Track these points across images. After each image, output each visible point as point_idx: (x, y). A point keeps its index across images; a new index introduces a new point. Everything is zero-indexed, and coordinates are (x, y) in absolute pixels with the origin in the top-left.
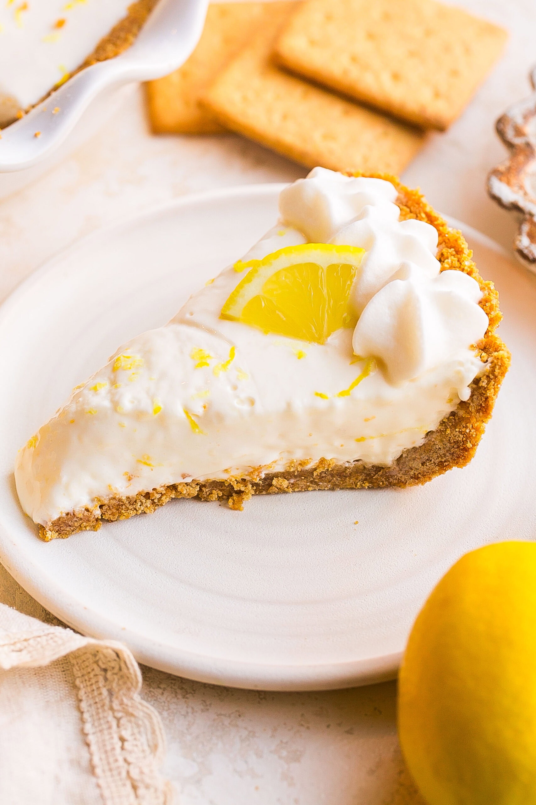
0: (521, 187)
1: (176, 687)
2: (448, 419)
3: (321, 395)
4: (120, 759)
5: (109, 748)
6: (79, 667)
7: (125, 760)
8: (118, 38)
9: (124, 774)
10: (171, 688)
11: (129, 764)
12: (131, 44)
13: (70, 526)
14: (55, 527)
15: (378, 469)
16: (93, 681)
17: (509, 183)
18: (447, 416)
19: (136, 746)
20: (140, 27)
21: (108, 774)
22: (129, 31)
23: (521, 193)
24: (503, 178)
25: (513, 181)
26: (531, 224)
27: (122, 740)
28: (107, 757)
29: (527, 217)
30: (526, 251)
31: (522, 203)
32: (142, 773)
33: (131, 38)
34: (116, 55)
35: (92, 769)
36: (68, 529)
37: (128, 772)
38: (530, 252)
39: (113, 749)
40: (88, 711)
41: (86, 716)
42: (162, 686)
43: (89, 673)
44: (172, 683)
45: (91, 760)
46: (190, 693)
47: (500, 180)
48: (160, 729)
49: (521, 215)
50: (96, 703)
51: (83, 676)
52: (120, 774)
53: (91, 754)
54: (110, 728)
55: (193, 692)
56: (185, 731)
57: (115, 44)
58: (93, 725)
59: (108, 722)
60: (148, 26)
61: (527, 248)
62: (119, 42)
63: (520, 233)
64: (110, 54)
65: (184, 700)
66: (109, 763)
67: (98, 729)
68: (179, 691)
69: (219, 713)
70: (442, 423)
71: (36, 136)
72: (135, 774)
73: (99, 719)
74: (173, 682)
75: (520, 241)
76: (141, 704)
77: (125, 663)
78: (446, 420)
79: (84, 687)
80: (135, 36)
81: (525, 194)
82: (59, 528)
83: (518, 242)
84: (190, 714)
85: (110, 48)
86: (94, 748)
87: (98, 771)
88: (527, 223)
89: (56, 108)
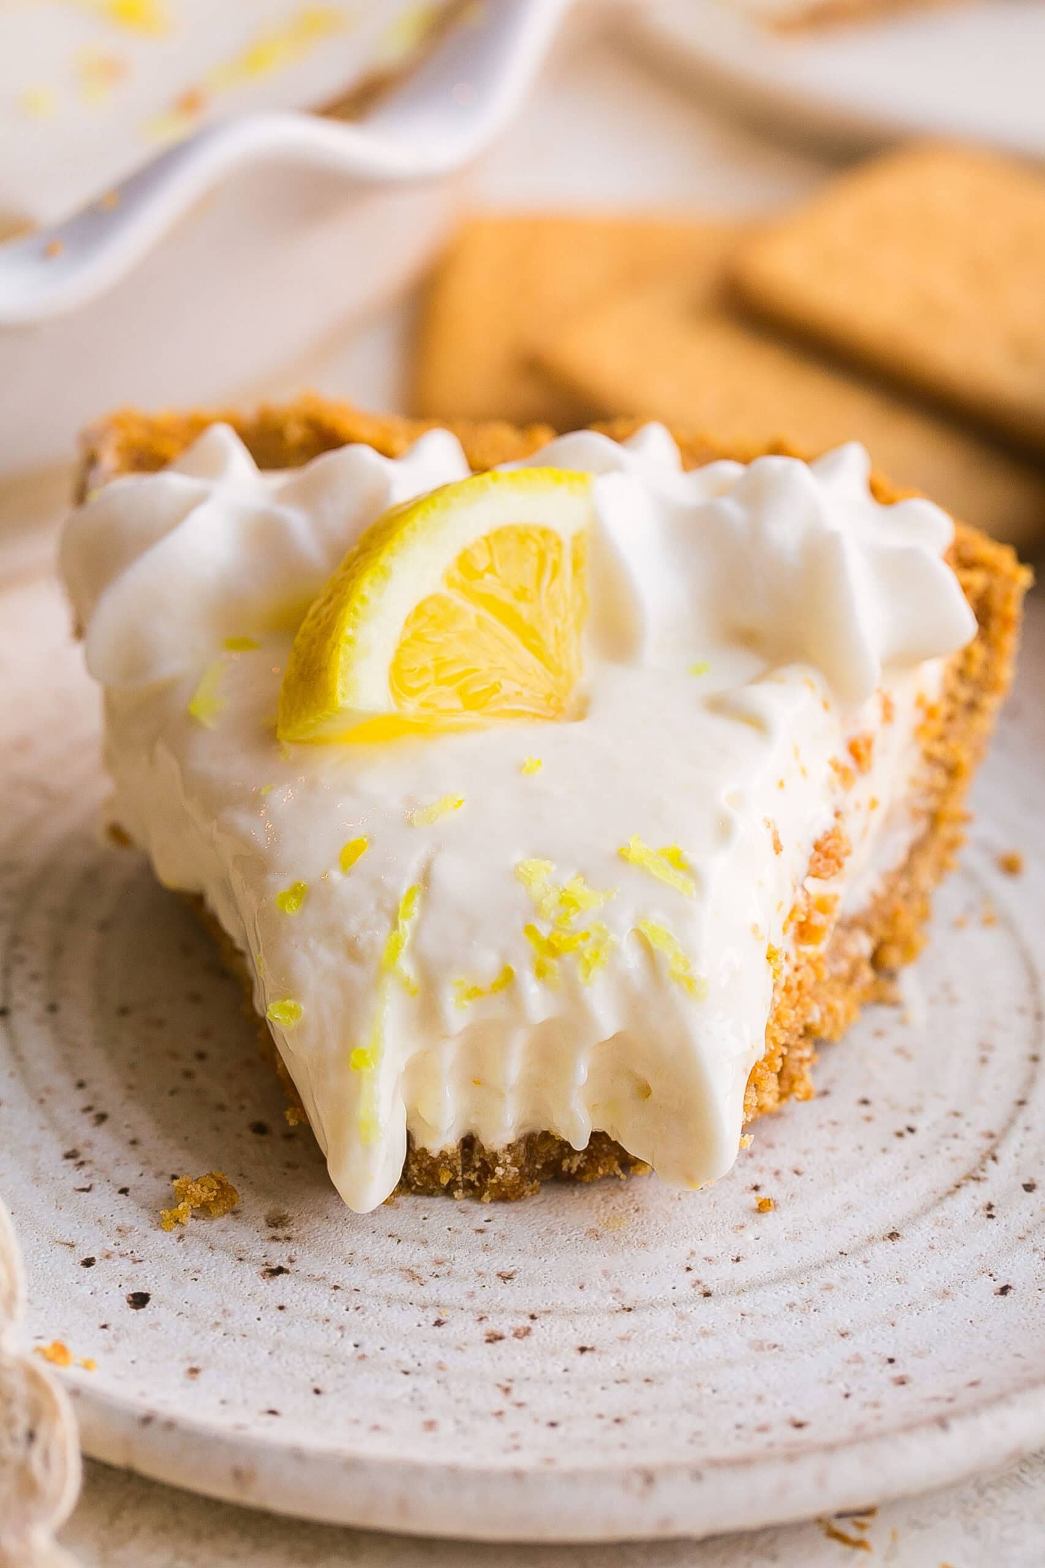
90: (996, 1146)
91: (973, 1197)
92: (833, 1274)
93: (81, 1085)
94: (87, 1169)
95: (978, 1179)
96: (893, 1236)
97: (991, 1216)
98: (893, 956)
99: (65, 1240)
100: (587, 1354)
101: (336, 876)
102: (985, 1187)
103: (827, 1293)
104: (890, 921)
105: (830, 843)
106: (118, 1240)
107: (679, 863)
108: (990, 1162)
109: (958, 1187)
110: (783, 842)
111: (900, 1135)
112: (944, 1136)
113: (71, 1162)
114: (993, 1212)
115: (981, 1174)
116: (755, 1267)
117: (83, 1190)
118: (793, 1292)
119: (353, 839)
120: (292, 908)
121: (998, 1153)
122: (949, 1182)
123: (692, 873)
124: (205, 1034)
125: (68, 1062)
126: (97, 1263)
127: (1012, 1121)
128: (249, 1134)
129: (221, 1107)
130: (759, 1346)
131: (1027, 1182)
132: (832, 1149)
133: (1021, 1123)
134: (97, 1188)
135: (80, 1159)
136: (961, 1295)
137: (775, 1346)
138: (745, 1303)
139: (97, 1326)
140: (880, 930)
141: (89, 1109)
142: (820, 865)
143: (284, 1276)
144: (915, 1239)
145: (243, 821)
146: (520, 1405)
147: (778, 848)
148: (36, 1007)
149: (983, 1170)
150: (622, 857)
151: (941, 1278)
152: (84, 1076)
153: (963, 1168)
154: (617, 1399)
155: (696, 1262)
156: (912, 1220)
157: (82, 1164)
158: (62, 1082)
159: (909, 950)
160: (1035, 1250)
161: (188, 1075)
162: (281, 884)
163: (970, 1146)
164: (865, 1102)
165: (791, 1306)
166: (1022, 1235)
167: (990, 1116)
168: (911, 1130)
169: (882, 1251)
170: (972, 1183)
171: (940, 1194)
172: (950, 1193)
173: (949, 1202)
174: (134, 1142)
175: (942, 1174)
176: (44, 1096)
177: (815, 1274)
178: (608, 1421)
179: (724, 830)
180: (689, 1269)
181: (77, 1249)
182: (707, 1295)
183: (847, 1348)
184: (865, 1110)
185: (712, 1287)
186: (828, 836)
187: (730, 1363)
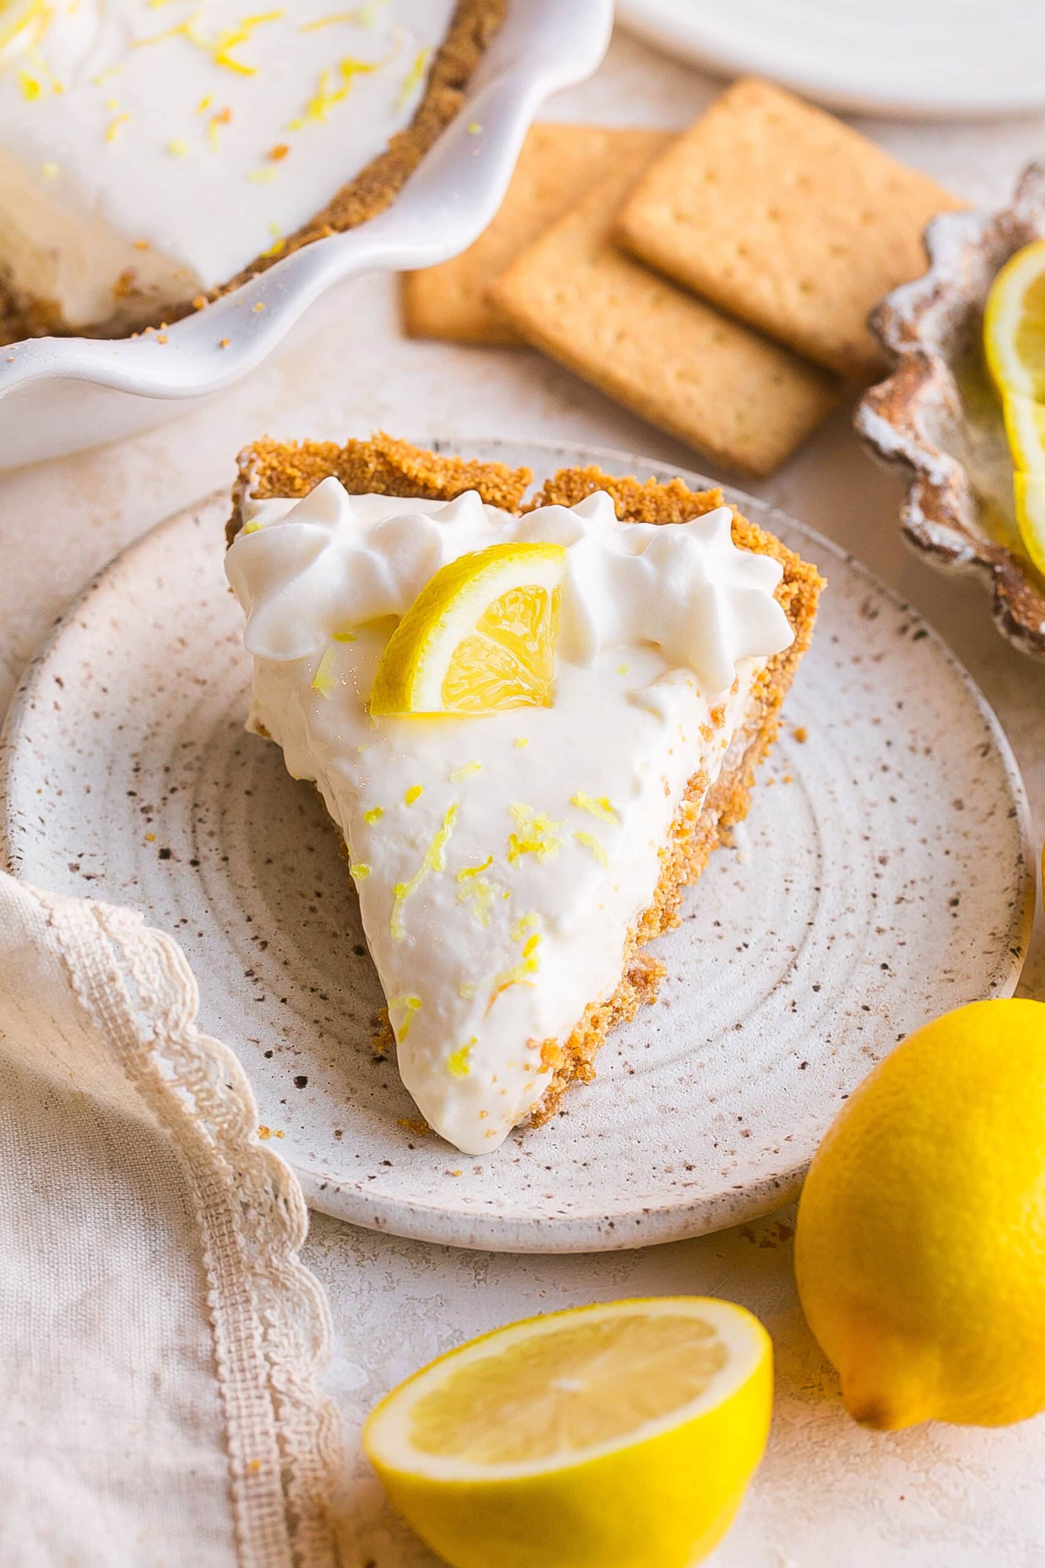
0: (910, 426)
1: (347, 1247)
4: (260, 1354)
5: (243, 1335)
6: (202, 1192)
7: (267, 1357)
8: (370, 191)
9: (262, 1379)
10: (341, 1247)
11: (273, 1364)
12: (390, 205)
16: (223, 1219)
17: (891, 419)
19: (287, 1335)
20: (405, 178)
21: (238, 1376)
22: (388, 182)
23: (910, 435)
24: (881, 410)
25: (898, 415)
26: (926, 487)
27: (267, 1325)
28: (239, 1349)
29: (920, 475)
30: (917, 532)
31: (911, 453)
32: (290, 1381)
33: (390, 194)
34: (363, 220)
35: (213, 1366)
37: (269, 1377)
38: (925, 533)
39: (250, 1337)
40: (215, 1269)
41: (211, 1277)
42: (326, 1243)
43: (217, 1204)
44: (342, 1240)
45: (214, 1351)
46: (369, 1258)
47: (878, 413)
48: (326, 1313)
49: (909, 471)
50: (227, 1256)
51: (207, 1207)
52: (256, 1378)
53: (215, 1343)
54: (247, 1301)
55: (373, 1258)
56: (355, 1318)
57: (362, 201)
58: (221, 1293)
59: (245, 1291)
60: (419, 175)
61: (919, 527)
62: (369, 199)
63: (909, 503)
64: (355, 218)
65: (358, 1269)
66: (241, 1360)
67: (228, 1302)
68: (351, 1253)
69: (410, 1295)
71: (221, 345)
72: (279, 1382)
73: (232, 1285)
74: (345, 1238)
75: (909, 514)
76: (298, 1269)
77: (286, 1201)
79: (209, 1227)
80: (397, 190)
81: (917, 437)
83: (904, 517)
84: (365, 1293)
85: (354, 206)
86: (220, 1332)
87: (223, 1370)
88: (919, 485)
89: (259, 304)
90: (796, 958)
91: (785, 995)
92: (704, 1056)
93: (249, 919)
94: (260, 985)
95: (786, 983)
96: (738, 1026)
97: (794, 1011)
98: (731, 821)
99: (253, 1038)
100: (565, 1116)
101: (402, 807)
102: (791, 987)
103: (700, 1070)
104: (730, 801)
105: (698, 780)
106: (285, 1038)
107: (608, 808)
108: (793, 969)
109: (775, 989)
110: (671, 789)
111: (739, 949)
112: (766, 950)
113: (249, 978)
114: (796, 1008)
115: (788, 979)
116: (660, 1051)
117: (259, 1000)
118: (681, 1070)
119: (414, 786)
120: (373, 822)
121: (798, 963)
122: (770, 985)
123: (617, 814)
124: (320, 877)
125: (240, 902)
126: (274, 1054)
127: (805, 938)
128: (352, 954)
129: (335, 935)
130: (663, 1109)
131: (815, 984)
132: (700, 961)
133: (810, 940)
134: (267, 998)
135: (255, 977)
136: (779, 1070)
137: (673, 1109)
138: (654, 1078)
139: (279, 1102)
140: (723, 805)
141: (256, 938)
142: (691, 794)
143: (384, 1062)
144: (751, 1027)
145: (345, 766)
146: (528, 1154)
147: (667, 792)
148: (215, 858)
149: (789, 976)
150: (573, 804)
151: (767, 1058)
152: (250, 912)
153: (777, 974)
154: (584, 1149)
155: (624, 1048)
156: (748, 1015)
157: (257, 980)
158: (238, 916)
159: (741, 813)
160: (821, 1035)
161: (313, 910)
162: (366, 807)
163: (781, 956)
164: (718, 924)
165: (681, 1080)
166: (813, 1024)
167: (790, 934)
168: (746, 946)
169: (732, 1037)
170: (783, 986)
171: (765, 994)
172: (770, 994)
173: (770, 1001)
174: (285, 963)
175: (764, 978)
176: (229, 928)
177: (694, 1056)
178: (580, 1165)
179: (636, 788)
180: (620, 1053)
181: (260, 1044)
182: (632, 1072)
183: (713, 1110)
184: (717, 929)
185: (634, 1067)
186: (696, 776)
187: (647, 1123)
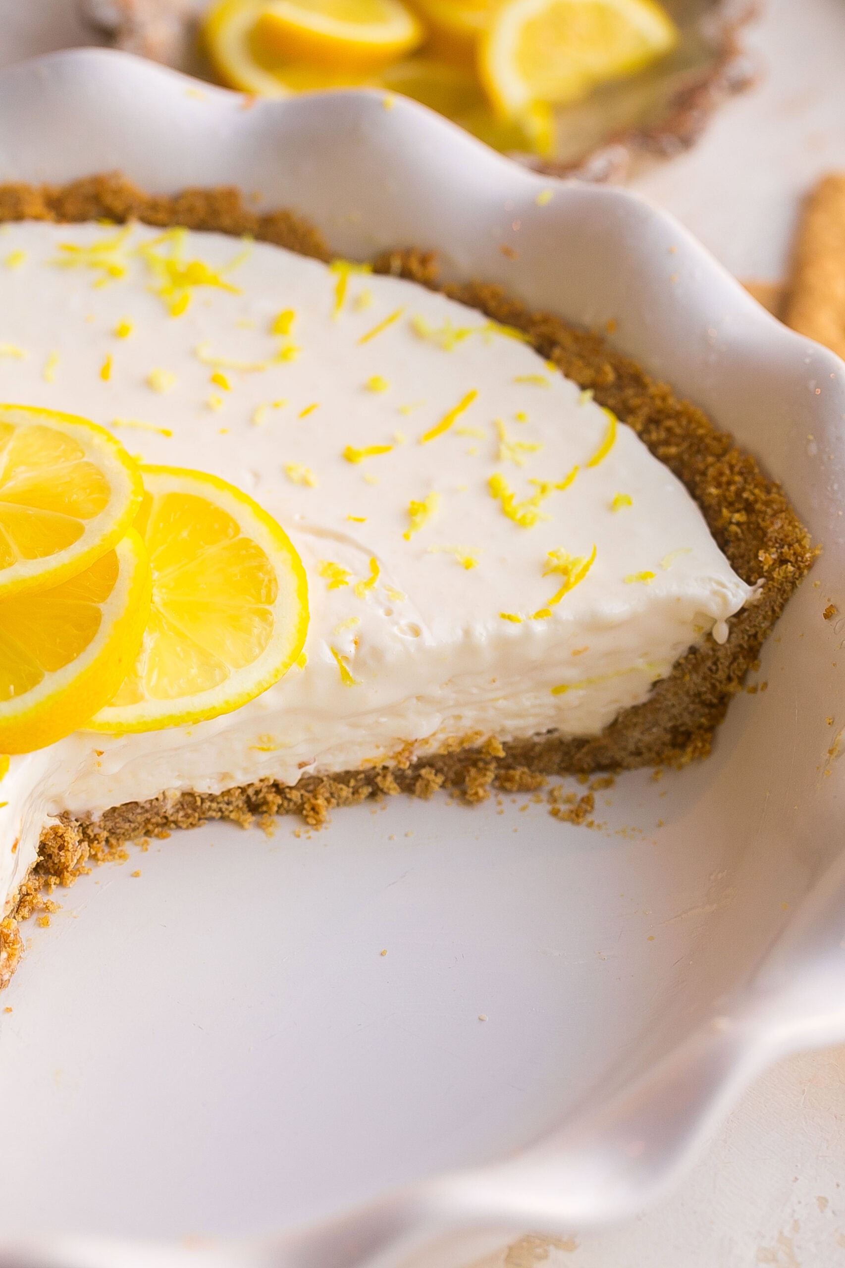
2: (686, 658)
3: (509, 618)
13: (130, 821)
14: (108, 823)
15: (580, 742)
18: (685, 654)
36: (127, 826)
70: (677, 666)
78: (682, 661)
82: (113, 824)
